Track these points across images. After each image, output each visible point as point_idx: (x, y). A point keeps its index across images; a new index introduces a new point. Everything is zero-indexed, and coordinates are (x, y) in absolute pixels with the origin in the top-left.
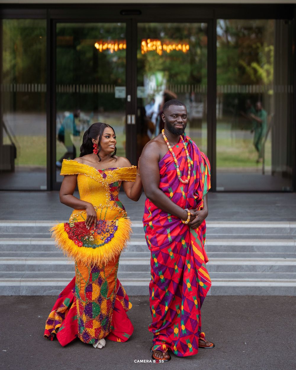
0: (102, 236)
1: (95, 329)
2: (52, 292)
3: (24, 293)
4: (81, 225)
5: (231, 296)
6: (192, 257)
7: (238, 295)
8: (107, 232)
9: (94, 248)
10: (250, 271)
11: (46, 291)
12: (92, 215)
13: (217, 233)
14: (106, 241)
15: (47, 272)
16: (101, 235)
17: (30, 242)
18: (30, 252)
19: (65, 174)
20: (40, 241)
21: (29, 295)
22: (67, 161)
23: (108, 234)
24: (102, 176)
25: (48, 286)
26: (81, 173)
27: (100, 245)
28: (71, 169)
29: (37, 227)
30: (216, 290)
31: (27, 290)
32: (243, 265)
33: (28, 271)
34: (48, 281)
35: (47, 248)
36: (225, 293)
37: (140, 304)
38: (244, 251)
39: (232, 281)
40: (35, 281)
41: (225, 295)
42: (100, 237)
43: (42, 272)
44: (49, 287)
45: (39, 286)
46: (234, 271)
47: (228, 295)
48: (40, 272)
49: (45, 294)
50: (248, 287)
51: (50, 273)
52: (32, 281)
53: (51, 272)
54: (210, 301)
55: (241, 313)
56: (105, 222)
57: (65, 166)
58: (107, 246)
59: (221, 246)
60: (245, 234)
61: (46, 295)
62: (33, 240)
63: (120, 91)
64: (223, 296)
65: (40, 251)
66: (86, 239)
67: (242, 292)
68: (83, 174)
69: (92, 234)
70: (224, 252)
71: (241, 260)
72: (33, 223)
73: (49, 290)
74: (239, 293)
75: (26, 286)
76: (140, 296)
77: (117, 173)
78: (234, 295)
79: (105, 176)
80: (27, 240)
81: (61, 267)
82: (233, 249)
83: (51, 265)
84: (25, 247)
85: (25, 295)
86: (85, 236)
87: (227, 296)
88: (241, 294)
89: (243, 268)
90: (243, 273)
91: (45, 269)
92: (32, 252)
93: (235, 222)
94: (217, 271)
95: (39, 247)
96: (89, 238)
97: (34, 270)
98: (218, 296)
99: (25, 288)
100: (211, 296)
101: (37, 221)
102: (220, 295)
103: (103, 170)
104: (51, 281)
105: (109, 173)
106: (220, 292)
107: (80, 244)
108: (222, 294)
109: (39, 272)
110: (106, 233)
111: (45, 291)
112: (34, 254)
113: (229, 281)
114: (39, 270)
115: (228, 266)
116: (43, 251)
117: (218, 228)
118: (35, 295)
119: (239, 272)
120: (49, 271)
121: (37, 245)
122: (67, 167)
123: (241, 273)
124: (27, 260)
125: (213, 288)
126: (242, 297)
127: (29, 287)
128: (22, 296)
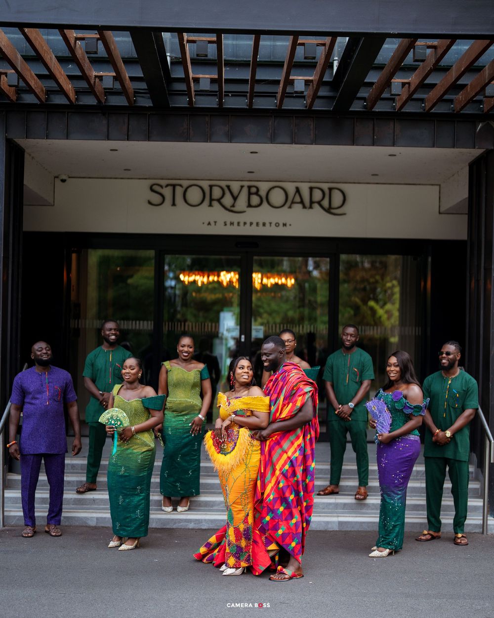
2: (182, 525)
5: (358, 531)
7: (365, 531)
21: (159, 527)
25: (178, 519)
30: (343, 525)
31: (157, 522)
32: (370, 504)
36: (352, 527)
39: (360, 517)
41: (353, 530)
45: (169, 519)
46: (361, 510)
47: (355, 530)
49: (174, 527)
54: (338, 534)
59: (347, 486)
64: (350, 531)
73: (179, 523)
74: (365, 528)
75: (156, 519)
78: (361, 530)
89: (369, 506)
94: (343, 509)
98: (345, 531)
102: (347, 530)
106: (347, 527)
108: (349, 530)
111: (175, 523)
113: (356, 517)
118: (165, 527)
125: (340, 523)
126: (369, 532)
127: (159, 519)
128: (153, 528)
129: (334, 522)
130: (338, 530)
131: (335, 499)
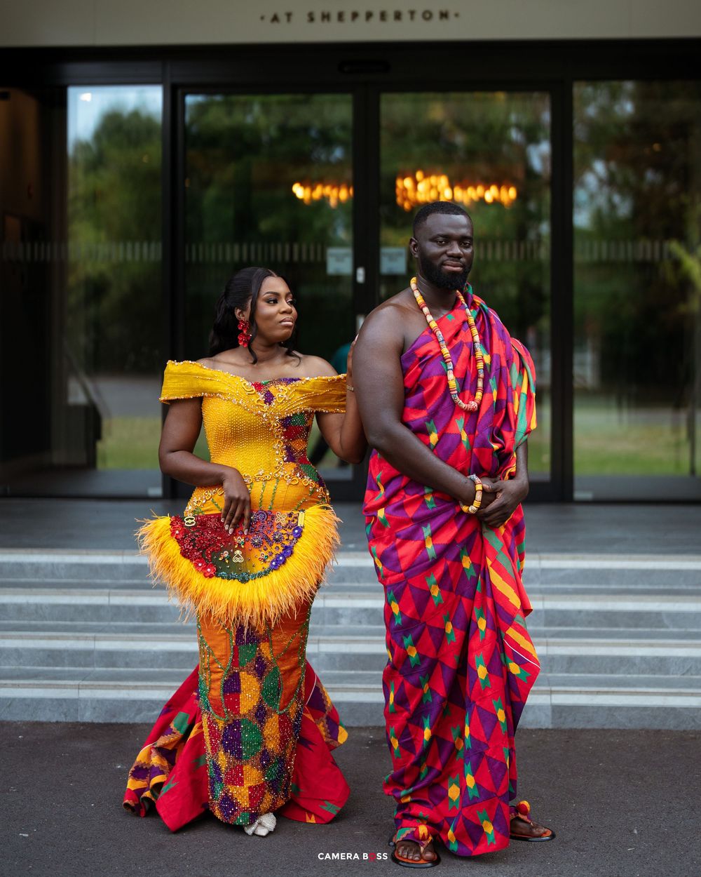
0: (263, 552)
1: (250, 788)
3: (87, 717)
4: (211, 524)
5: (603, 730)
6: (489, 602)
7: (621, 728)
8: (277, 541)
9: (244, 581)
10: (653, 671)
11: (141, 713)
12: (237, 496)
13: (572, 583)
14: (274, 563)
15: (146, 670)
16: (262, 549)
17: (107, 598)
18: (106, 623)
19: (172, 398)
20: (131, 595)
21: (101, 721)
22: (176, 364)
23: (279, 546)
24: (261, 396)
25: (146, 701)
26: (210, 393)
27: (259, 574)
28: (186, 383)
29: (126, 566)
30: (564, 715)
31: (95, 708)
32: (635, 657)
33: (100, 667)
34: (146, 688)
35: (149, 613)
36: (588, 722)
37: (371, 744)
38: (636, 626)
39: (607, 693)
40: (115, 687)
41: (589, 727)
42: (258, 553)
43: (135, 669)
44: (148, 703)
45: (124, 701)
46: (612, 672)
47: (596, 727)
48: (130, 669)
49: (138, 720)
50: (645, 709)
51: (154, 672)
52: (107, 687)
53: (157, 670)
54: (548, 740)
55: (626, 768)
56: (273, 517)
57: (171, 378)
58: (274, 576)
59: (580, 612)
60: (640, 587)
61: (140, 722)
62: (116, 595)
63: (339, 259)
64: (582, 731)
65: (131, 621)
66: (224, 559)
67: (630, 723)
68: (214, 394)
69: (239, 544)
70: (587, 626)
71: (630, 645)
72: (117, 554)
73: (149, 710)
74: (623, 723)
75: (92, 700)
76: (374, 728)
77: (302, 392)
78: (611, 727)
79: (269, 398)
80: (101, 595)
82: (611, 618)
83: (155, 652)
84: (96, 610)
85: (90, 721)
86: (222, 550)
87: (594, 730)
88: (629, 725)
89: (635, 664)
90: (635, 676)
91: (143, 663)
92: (112, 623)
93: (615, 556)
94: (567, 672)
95: (129, 612)
96: (231, 555)
97: (114, 665)
98: (571, 730)
99: (89, 704)
100: (552, 730)
101: (126, 551)
102: (575, 727)
103: (266, 384)
104: (153, 688)
105: (280, 391)
106: (575, 720)
107: (209, 570)
108: (581, 726)
109: (126, 669)
110: (275, 545)
111: (139, 711)
112: (116, 627)
113: (598, 693)
114: (127, 665)
115: (596, 658)
116: (138, 620)
117: (572, 569)
118: (114, 721)
119: (624, 673)
120: (152, 667)
121: (124, 607)
122: (176, 381)
123: (629, 676)
124: (98, 640)
125: (558, 710)
126: (632, 732)
127: (101, 702)
128: (84, 724)
129: (540, 707)
130: (550, 727)
131: (547, 644)
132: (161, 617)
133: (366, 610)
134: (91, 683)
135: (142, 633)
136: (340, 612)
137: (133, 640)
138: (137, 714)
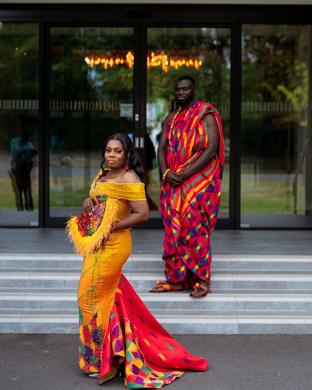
2: (57, 330)
3: (25, 331)
5: (261, 334)
7: (269, 334)
10: (283, 308)
11: (50, 329)
13: (244, 268)
15: (50, 309)
17: (29, 276)
18: (29, 288)
20: (40, 275)
21: (31, 333)
25: (52, 323)
29: (35, 261)
30: (243, 328)
31: (28, 327)
32: (275, 302)
33: (28, 308)
34: (52, 317)
35: (49, 283)
36: (254, 331)
38: (275, 288)
39: (263, 318)
40: (38, 317)
41: (255, 333)
43: (45, 309)
45: (42, 324)
46: (264, 309)
47: (258, 333)
48: (42, 309)
49: (49, 332)
50: (280, 325)
52: (34, 317)
53: (55, 309)
54: (237, 339)
55: (272, 350)
59: (249, 282)
60: (276, 270)
62: (32, 275)
63: (126, 109)
64: (252, 335)
65: (40, 287)
67: (273, 331)
70: (252, 288)
71: (272, 297)
72: (31, 256)
73: (54, 328)
74: (270, 331)
75: (27, 323)
78: (264, 333)
80: (26, 275)
81: (66, 304)
82: (263, 284)
83: (54, 301)
84: (23, 282)
85: (26, 333)
87: (257, 334)
88: (273, 332)
89: (274, 305)
90: (275, 310)
91: (48, 306)
92: (31, 288)
93: (264, 256)
94: (244, 309)
95: (39, 282)
97: (35, 307)
98: (246, 335)
99: (26, 325)
100: (238, 335)
101: (35, 254)
102: (248, 333)
104: (55, 317)
106: (248, 330)
108: (251, 333)
109: (40, 309)
111: (49, 328)
112: (34, 290)
113: (259, 318)
114: (41, 307)
115: (257, 303)
116: (43, 287)
117: (245, 262)
118: (37, 333)
119: (270, 309)
120: (53, 308)
121: (37, 280)
123: (272, 310)
124: (27, 296)
125: (241, 326)
126: (274, 335)
127: (31, 324)
128: (24, 334)
129: (233, 325)
130: (237, 333)
131: (235, 297)
132: (54, 285)
133: (150, 281)
134: (27, 315)
135: (47, 292)
136: (138, 282)
137: (43, 296)
138: (48, 329)
